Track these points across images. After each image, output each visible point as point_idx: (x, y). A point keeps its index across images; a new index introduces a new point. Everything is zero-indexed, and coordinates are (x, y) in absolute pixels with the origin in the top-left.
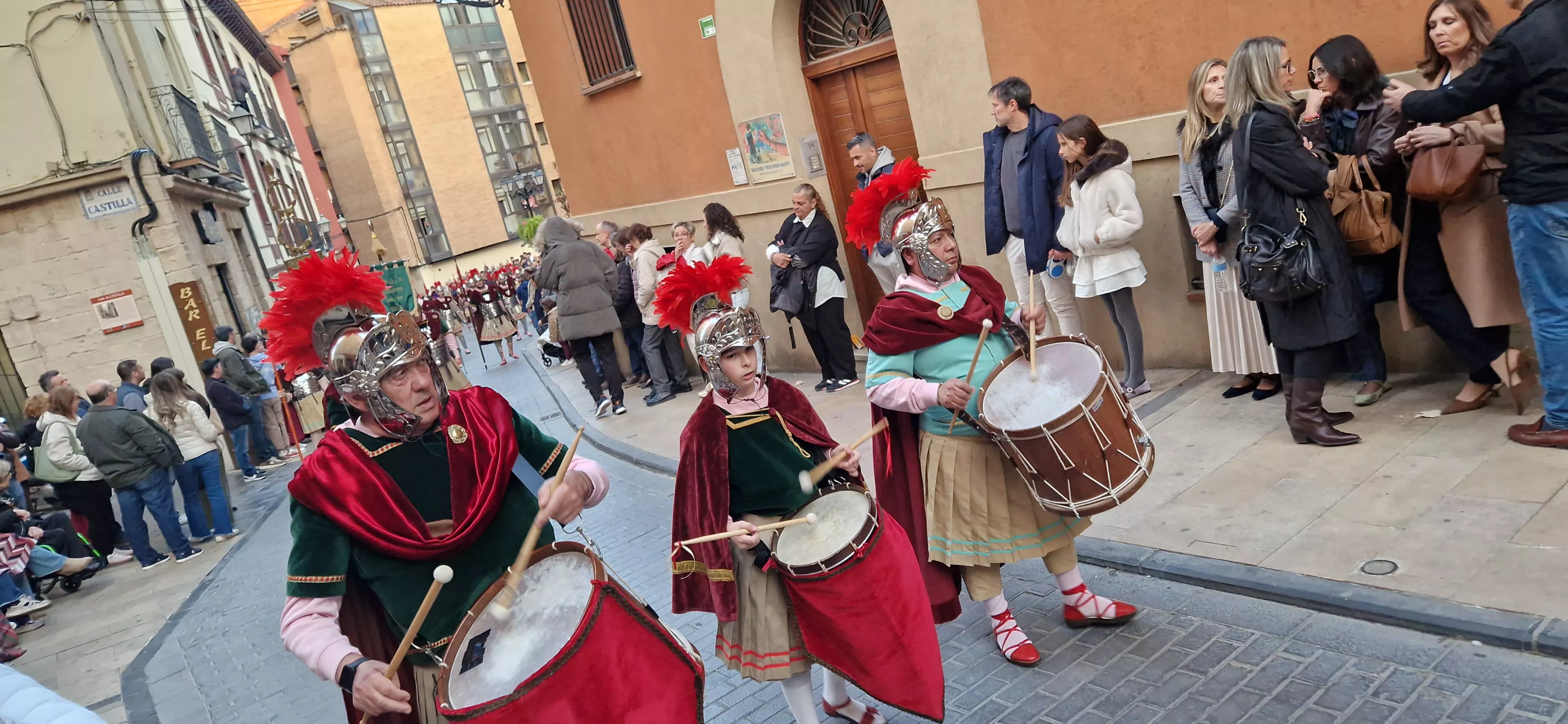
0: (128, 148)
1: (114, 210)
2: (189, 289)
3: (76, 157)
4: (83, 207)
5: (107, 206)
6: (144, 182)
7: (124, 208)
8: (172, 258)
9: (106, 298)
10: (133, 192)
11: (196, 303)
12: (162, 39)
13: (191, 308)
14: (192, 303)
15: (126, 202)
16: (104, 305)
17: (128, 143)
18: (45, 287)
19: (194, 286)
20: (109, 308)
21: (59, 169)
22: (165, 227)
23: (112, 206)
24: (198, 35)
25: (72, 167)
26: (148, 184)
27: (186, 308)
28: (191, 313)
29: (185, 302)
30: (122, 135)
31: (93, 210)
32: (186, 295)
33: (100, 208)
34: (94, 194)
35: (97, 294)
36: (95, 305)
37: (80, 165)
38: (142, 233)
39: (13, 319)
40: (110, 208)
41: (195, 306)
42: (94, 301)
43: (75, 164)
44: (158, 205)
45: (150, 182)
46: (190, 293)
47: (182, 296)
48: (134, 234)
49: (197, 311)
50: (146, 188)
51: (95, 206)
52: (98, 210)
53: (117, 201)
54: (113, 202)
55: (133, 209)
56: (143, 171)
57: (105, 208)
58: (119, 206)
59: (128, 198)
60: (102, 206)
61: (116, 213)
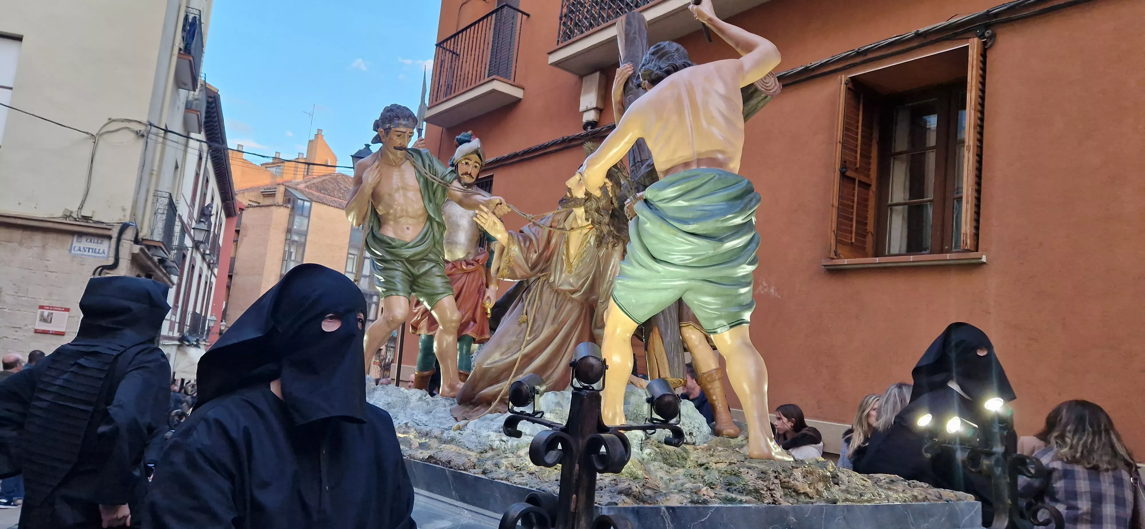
0: (123, 218)
1: (90, 253)
3: (85, 213)
4: (72, 245)
5: (87, 250)
6: (121, 243)
7: (98, 255)
9: (49, 308)
10: (110, 247)
12: (177, 167)
15: (101, 251)
16: (46, 312)
17: (125, 216)
18: (14, 286)
20: (48, 316)
21: (70, 216)
23: (91, 250)
24: (197, 175)
25: (80, 217)
26: (122, 246)
30: (124, 210)
31: (76, 249)
33: (82, 249)
34: (84, 239)
35: (46, 303)
36: (40, 310)
37: (86, 218)
40: (89, 251)
42: (42, 307)
43: (83, 216)
44: (121, 261)
45: (124, 245)
50: (120, 248)
51: (80, 247)
52: (80, 250)
53: (95, 249)
54: (93, 249)
55: (103, 257)
56: (124, 236)
57: (85, 251)
58: (95, 252)
59: (104, 250)
60: (84, 248)
61: (91, 256)
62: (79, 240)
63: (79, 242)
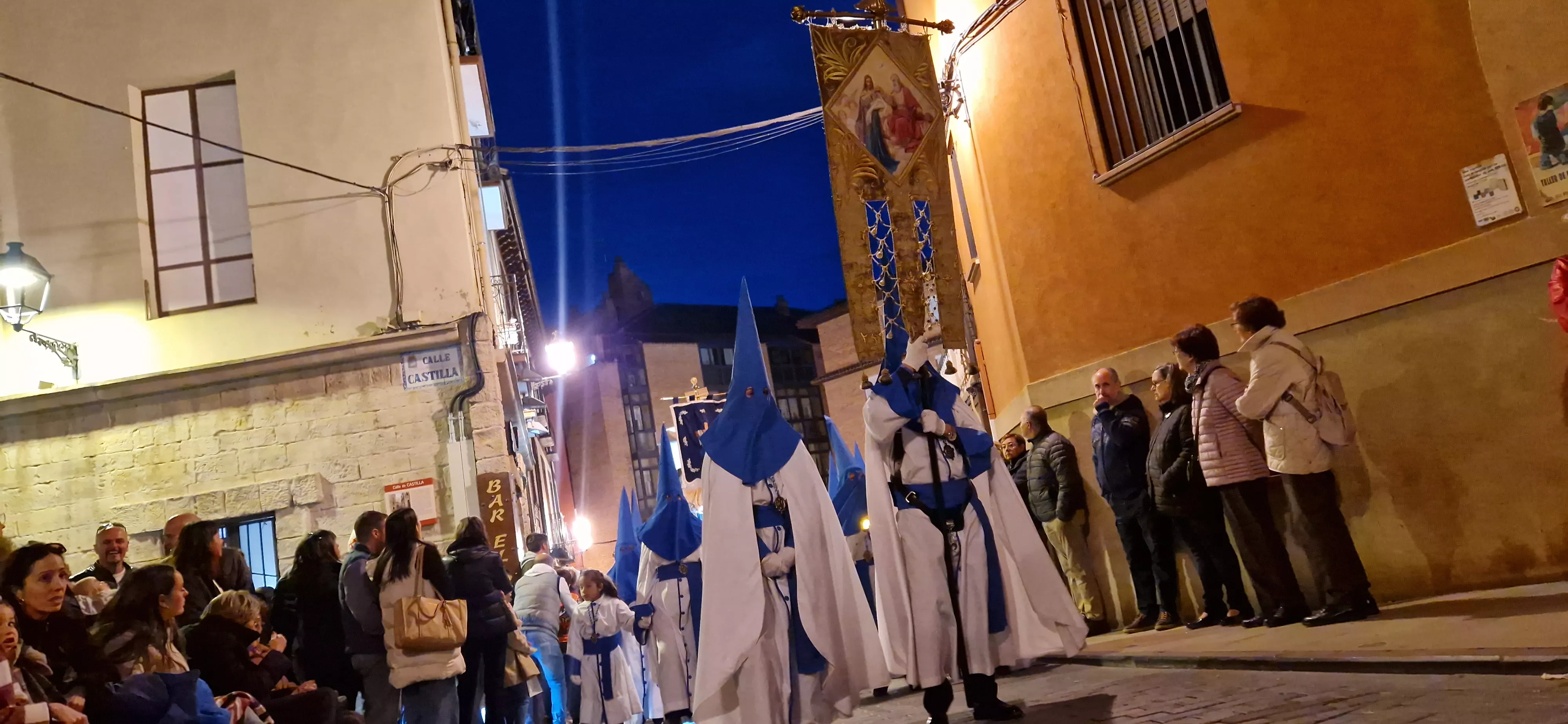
0: (467, 310)
1: (436, 381)
2: (498, 481)
3: (407, 317)
4: (404, 375)
5: (429, 376)
6: (477, 347)
7: (447, 379)
8: (488, 441)
9: (402, 486)
10: (461, 363)
11: (503, 501)
13: (496, 505)
14: (499, 499)
15: (451, 373)
16: (398, 495)
17: (468, 305)
18: (338, 468)
19: (504, 479)
20: (403, 499)
21: (388, 328)
22: (489, 404)
23: (435, 375)
25: (400, 324)
26: (481, 352)
27: (490, 506)
28: (495, 512)
29: (491, 498)
30: (464, 296)
31: (413, 379)
32: (496, 488)
33: (421, 377)
34: (419, 361)
35: (394, 480)
36: (387, 495)
37: (412, 325)
38: (461, 409)
39: (293, 504)
40: (432, 378)
41: (501, 504)
42: (389, 489)
43: (406, 323)
44: (486, 376)
45: (482, 349)
46: (499, 487)
47: (489, 491)
48: (452, 410)
49: (502, 511)
50: (478, 356)
51: (417, 375)
52: (419, 380)
53: (441, 371)
54: (437, 372)
55: (458, 381)
56: (479, 335)
57: (427, 378)
58: (442, 377)
59: (454, 369)
60: (423, 375)
61: (436, 384)
62: (413, 364)
63: (413, 367)
